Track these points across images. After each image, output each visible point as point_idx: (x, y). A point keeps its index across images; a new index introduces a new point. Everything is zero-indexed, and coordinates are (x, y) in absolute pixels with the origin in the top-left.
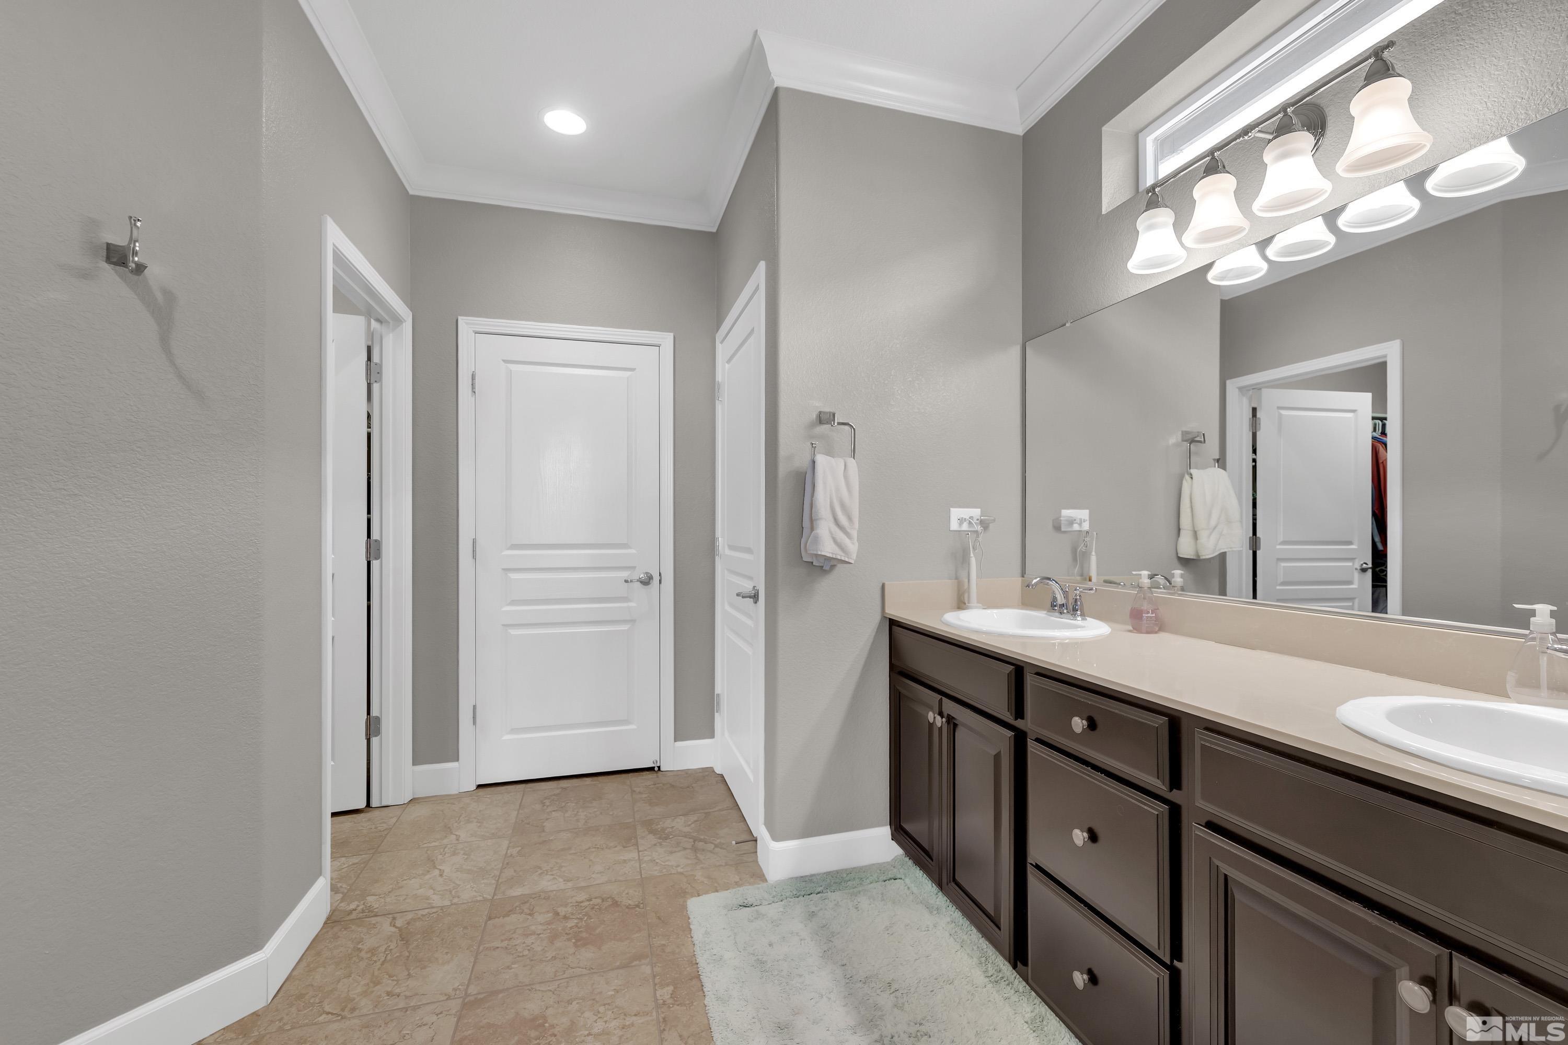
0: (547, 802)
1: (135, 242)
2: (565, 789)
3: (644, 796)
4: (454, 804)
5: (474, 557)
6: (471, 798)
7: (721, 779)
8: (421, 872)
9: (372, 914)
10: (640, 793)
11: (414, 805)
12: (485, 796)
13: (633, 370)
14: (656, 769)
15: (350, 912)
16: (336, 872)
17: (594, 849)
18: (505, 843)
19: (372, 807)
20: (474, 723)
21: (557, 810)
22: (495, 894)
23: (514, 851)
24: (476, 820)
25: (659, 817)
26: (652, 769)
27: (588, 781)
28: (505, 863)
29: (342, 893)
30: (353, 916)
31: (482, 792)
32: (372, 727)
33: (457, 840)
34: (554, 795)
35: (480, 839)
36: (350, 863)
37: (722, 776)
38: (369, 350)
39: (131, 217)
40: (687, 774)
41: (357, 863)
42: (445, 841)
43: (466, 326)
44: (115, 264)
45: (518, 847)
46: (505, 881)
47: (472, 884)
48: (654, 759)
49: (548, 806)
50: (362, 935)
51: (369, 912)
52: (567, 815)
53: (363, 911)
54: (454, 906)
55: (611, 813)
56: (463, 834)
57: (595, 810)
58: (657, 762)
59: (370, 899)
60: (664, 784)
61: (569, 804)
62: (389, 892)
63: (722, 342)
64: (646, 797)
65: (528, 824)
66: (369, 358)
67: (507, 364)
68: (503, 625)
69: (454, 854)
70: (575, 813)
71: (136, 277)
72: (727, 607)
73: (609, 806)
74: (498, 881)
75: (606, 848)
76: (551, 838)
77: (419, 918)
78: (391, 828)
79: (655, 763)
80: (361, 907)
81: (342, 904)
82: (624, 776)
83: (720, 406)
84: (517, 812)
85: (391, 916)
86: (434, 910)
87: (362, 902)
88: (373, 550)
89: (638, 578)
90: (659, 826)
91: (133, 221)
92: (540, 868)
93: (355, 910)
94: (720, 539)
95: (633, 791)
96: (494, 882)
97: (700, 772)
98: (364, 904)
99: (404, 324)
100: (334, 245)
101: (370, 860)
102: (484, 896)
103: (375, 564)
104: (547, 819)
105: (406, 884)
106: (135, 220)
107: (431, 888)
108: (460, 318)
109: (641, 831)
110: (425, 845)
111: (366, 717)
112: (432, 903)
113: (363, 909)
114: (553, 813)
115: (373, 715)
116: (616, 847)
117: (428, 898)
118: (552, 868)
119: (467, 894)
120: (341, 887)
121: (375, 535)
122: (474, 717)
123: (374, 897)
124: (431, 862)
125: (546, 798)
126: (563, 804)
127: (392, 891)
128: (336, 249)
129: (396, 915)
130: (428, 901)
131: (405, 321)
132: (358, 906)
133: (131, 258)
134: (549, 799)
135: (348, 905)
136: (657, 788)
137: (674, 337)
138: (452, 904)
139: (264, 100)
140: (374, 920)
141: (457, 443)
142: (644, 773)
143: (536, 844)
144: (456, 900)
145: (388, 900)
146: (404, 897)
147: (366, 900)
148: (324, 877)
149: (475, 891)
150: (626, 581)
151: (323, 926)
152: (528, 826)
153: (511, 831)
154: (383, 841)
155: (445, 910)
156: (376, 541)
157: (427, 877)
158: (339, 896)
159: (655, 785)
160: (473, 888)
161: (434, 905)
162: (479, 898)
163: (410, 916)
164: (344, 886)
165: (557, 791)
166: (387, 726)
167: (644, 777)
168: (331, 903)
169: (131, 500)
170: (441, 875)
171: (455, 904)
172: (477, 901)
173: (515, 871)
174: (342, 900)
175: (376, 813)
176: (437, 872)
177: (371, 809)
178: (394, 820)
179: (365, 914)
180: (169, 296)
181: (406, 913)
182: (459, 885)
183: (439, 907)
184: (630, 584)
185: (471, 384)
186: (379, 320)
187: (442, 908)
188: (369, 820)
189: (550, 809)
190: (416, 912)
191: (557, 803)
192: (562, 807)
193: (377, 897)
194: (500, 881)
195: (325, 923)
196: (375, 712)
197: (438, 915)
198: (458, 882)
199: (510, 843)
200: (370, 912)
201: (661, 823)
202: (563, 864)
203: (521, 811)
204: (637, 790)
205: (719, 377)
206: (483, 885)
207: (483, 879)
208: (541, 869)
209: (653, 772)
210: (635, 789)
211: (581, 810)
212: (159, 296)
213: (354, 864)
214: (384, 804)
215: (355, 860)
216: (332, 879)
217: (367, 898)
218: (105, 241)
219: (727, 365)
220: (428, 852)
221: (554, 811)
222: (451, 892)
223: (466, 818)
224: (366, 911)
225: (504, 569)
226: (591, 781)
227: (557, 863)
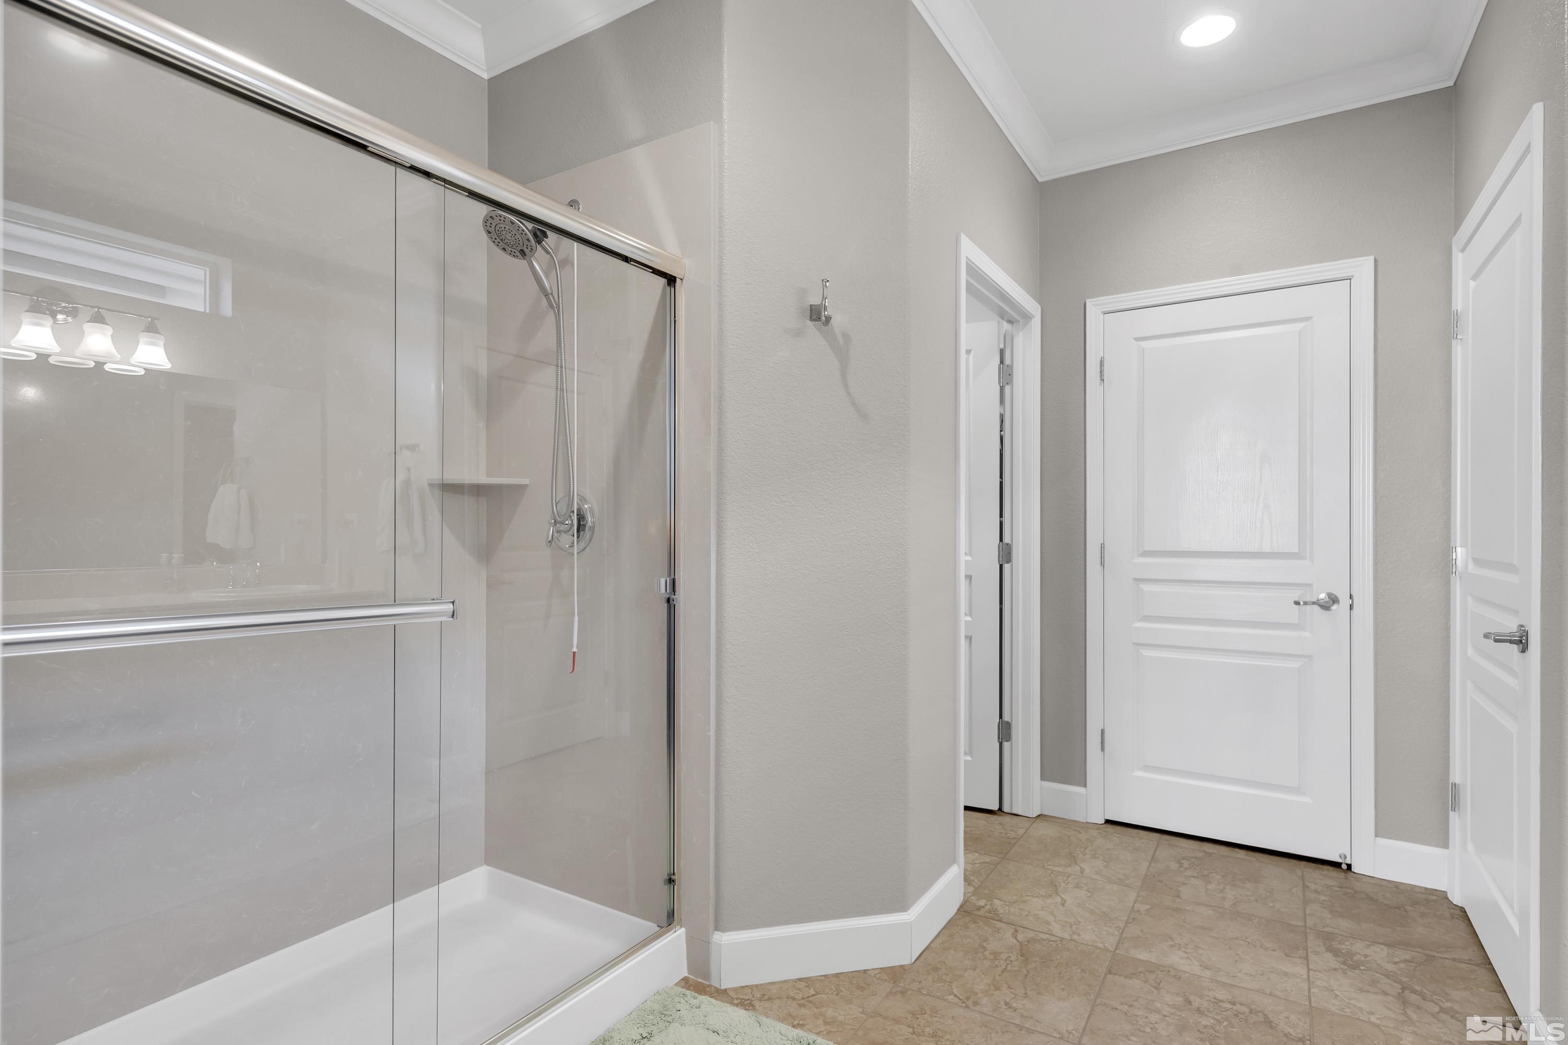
0: (1186, 864)
1: (826, 299)
2: (1210, 854)
3: (1323, 898)
4: (1081, 833)
5: (1102, 564)
6: (1099, 831)
7: (1462, 913)
8: (1044, 894)
9: (997, 918)
10: (1316, 891)
11: (1042, 822)
12: (1114, 834)
13: (1308, 319)
14: (1344, 867)
15: (979, 908)
16: (970, 865)
17: (1242, 942)
18: (1132, 895)
19: (1003, 812)
20: (1103, 749)
21: (1197, 877)
22: (1117, 948)
23: (1143, 908)
24: (1102, 858)
25: (1345, 934)
26: (1337, 865)
27: (1242, 854)
28: (1131, 917)
29: (974, 887)
30: (981, 913)
31: (1110, 828)
32: (1005, 731)
33: (1082, 873)
34: (1195, 857)
35: (1106, 881)
36: (982, 861)
37: (1463, 910)
38: (1002, 352)
39: (823, 280)
40: (1397, 888)
41: (987, 863)
42: (1069, 870)
43: (1094, 308)
44: (815, 320)
45: (1146, 904)
46: (1130, 938)
47: (1093, 927)
48: (1342, 852)
49: (1186, 869)
50: (987, 934)
51: (995, 914)
52: (1209, 887)
53: (990, 912)
54: (1074, 943)
55: (1271, 905)
56: (1088, 870)
57: (1249, 893)
58: (1345, 857)
59: (996, 902)
60: (1356, 892)
61: (1213, 874)
62: (1014, 902)
63: (1463, 250)
64: (1324, 901)
65: (1161, 882)
66: (1002, 362)
67: (1138, 342)
68: (1134, 643)
69: (1077, 886)
70: (1222, 888)
71: (826, 328)
72: (1470, 651)
73: (1268, 894)
74: (1122, 934)
75: (1261, 947)
76: (1187, 908)
77: (1039, 940)
78: (1019, 839)
79: (1343, 857)
80: (988, 907)
81: (973, 898)
82: (1293, 862)
83: (1459, 348)
84: (1148, 864)
85: (1013, 927)
86: (1053, 938)
87: (990, 903)
88: (1006, 554)
89: (1315, 600)
90: (1343, 947)
91: (824, 283)
92: (1172, 939)
93: (983, 907)
94: (1459, 549)
95: (1305, 887)
96: (1117, 933)
97: (1421, 893)
98: (991, 905)
99: (1033, 320)
100: (967, 258)
101: (998, 864)
102: (1106, 945)
103: (1007, 567)
104: (1184, 884)
105: (1029, 900)
106: (825, 282)
107: (1052, 913)
108: (1088, 302)
109: (1314, 943)
110: (1049, 867)
111: (999, 721)
112: (1052, 930)
113: (989, 909)
114: (1192, 879)
115: (1005, 720)
116: (1274, 950)
117: (1048, 923)
118: (1187, 945)
119: (1088, 935)
120: (973, 881)
121: (1007, 539)
122: (1102, 743)
123: (1000, 902)
124: (1054, 887)
125: (1184, 858)
126: (1206, 873)
127: (1016, 902)
128: (969, 262)
129: (1018, 928)
130: (1047, 926)
131: (1034, 317)
132: (986, 905)
133: (823, 313)
134: (1189, 860)
135: (978, 900)
136: (1345, 894)
137: (1376, 260)
138: (1071, 940)
139: (910, 144)
140: (999, 924)
141: (1085, 439)
142: (1325, 867)
143: (1168, 909)
144: (1075, 937)
145: (1012, 910)
146: (1027, 913)
147: (993, 901)
148: (959, 866)
149: (1096, 935)
150: (1297, 603)
151: (956, 913)
152: (1161, 884)
153: (1140, 883)
154: (1011, 849)
155: (1064, 943)
156: (1007, 544)
157: (1049, 901)
158: (971, 889)
159: (1342, 888)
160: (1094, 931)
161: (1054, 933)
162: (1100, 945)
163: (1030, 935)
164: (976, 881)
165: (1200, 855)
166: (1017, 732)
167: (1323, 873)
168: (964, 893)
169: (823, 508)
170: (1063, 904)
171: (1074, 940)
172: (1097, 948)
173: (1142, 931)
174: (974, 894)
175: (1007, 819)
176: (1058, 900)
177: (1003, 813)
178: (1022, 831)
179: (991, 915)
180: (847, 337)
181: (1027, 930)
182: (1080, 922)
183: (1058, 937)
184: (1303, 607)
185: (1099, 371)
186: (1010, 322)
187: (1062, 939)
188: (1001, 824)
189: (1189, 873)
190: (1037, 933)
191: (1198, 868)
192: (1204, 875)
193: (1003, 903)
194: (1124, 935)
195: (958, 910)
196: (1006, 718)
197: (1057, 945)
198: (1080, 919)
199: (1138, 896)
200: (994, 916)
201: (1347, 943)
202: (1200, 945)
203: (1153, 864)
204: (1313, 886)
205: (1458, 304)
206: (1105, 933)
207: (1106, 926)
208: (1173, 941)
209: (1340, 870)
210: (1308, 884)
211: (1228, 887)
212: (841, 339)
213: (985, 862)
214: (1014, 812)
215: (987, 859)
216: (965, 870)
217: (995, 900)
218: (809, 304)
219: (1472, 284)
220: (1052, 875)
221: (1194, 877)
222: (1071, 926)
223: (1092, 852)
224: (993, 913)
225: (1135, 579)
226: (1245, 855)
227: (1193, 941)
